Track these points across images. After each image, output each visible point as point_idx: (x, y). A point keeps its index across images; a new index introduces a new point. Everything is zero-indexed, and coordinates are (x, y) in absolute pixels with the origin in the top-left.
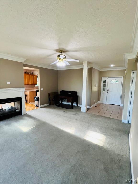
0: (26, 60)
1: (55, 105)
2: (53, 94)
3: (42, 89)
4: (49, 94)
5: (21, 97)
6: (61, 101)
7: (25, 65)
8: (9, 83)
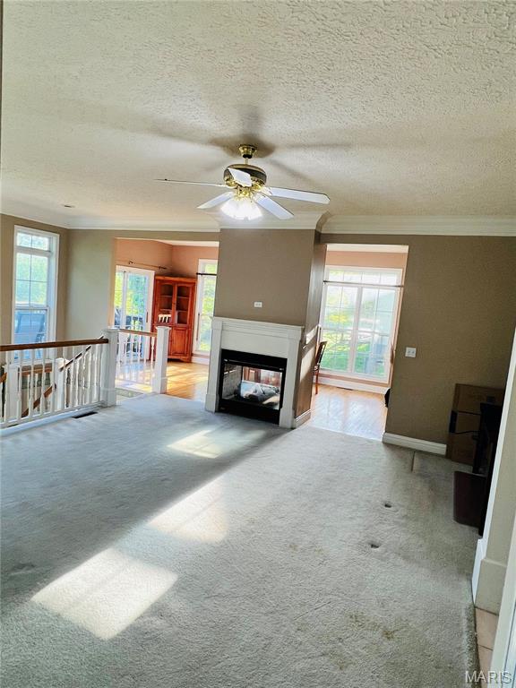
3: (410, 352)
4: (459, 388)
5: (286, 360)
8: (258, 305)
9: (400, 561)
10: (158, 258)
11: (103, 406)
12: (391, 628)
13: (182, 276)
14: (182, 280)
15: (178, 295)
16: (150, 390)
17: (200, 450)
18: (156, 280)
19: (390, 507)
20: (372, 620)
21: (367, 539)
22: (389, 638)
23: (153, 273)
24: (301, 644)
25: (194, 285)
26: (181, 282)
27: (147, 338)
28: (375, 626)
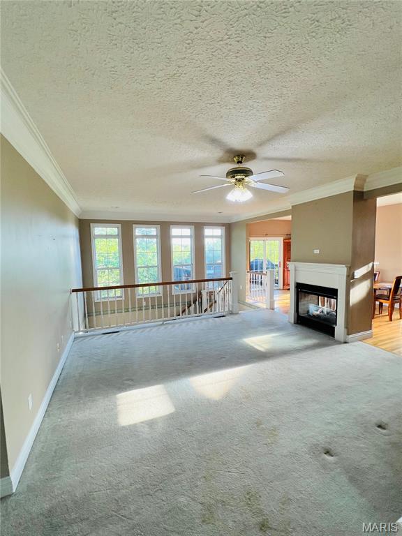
5: (337, 290)
8: (317, 252)
9: (343, 479)
11: (231, 313)
12: (273, 524)
16: (265, 307)
17: (259, 345)
18: (284, 242)
19: (384, 429)
20: (262, 507)
21: (327, 445)
22: (261, 529)
23: (282, 239)
24: (196, 487)
28: (260, 512)
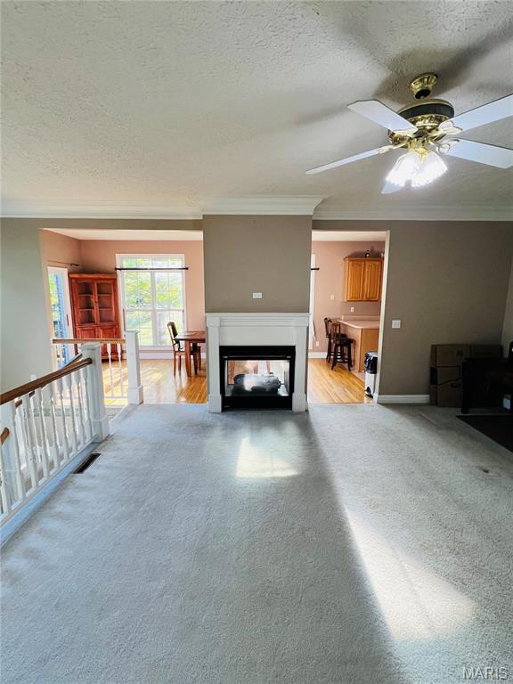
0: (322, 202)
1: (458, 411)
2: (460, 353)
3: (396, 324)
4: (434, 349)
5: (294, 347)
6: (509, 396)
7: (319, 225)
8: (257, 295)
10: (67, 254)
13: (98, 272)
14: (101, 276)
15: (99, 293)
18: (70, 279)
23: (65, 271)
25: (115, 281)
26: (101, 279)
27: (71, 346)
